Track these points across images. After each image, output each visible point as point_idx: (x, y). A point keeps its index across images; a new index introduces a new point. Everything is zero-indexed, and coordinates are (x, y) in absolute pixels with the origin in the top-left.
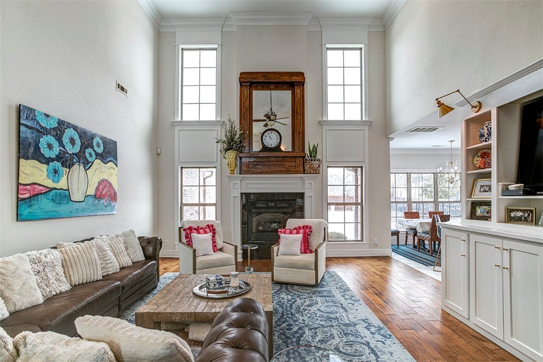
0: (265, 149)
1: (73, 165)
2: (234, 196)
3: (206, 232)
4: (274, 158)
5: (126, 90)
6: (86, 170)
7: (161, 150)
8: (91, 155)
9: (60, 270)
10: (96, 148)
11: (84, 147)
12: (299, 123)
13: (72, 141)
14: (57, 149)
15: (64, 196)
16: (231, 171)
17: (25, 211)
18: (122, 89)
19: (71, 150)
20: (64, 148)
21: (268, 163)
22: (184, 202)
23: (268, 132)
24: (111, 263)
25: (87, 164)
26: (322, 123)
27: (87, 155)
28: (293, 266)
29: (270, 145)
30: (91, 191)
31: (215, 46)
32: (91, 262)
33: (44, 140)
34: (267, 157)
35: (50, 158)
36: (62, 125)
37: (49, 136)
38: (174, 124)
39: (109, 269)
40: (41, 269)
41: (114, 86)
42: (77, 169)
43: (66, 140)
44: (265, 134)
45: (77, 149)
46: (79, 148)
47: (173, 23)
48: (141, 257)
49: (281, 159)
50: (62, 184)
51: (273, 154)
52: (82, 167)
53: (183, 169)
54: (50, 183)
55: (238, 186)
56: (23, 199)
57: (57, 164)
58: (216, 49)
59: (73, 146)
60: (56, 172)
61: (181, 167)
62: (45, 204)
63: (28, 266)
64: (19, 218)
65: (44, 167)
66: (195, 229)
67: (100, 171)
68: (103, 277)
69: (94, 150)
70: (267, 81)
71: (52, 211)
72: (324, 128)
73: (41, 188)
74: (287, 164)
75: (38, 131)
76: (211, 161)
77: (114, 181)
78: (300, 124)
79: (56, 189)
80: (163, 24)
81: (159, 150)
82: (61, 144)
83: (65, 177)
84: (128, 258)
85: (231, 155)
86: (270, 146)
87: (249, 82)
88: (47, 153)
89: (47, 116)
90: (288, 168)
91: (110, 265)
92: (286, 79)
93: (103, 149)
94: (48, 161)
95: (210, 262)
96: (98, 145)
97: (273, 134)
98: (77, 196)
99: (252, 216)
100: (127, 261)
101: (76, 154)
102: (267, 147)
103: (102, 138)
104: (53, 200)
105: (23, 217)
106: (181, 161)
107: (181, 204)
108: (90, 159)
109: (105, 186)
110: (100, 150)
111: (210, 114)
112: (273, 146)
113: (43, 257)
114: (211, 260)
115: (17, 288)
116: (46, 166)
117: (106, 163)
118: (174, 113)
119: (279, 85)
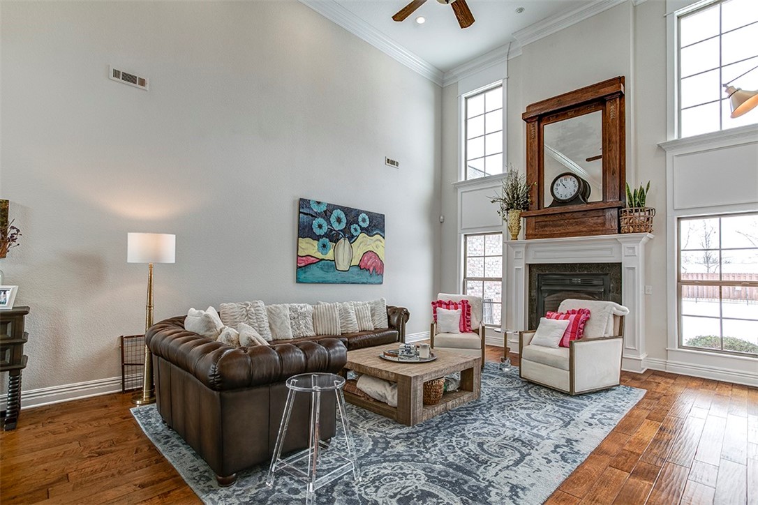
0: (557, 202)
1: (338, 240)
2: (516, 269)
3: (456, 308)
4: (570, 214)
5: (397, 163)
6: (351, 244)
7: (444, 217)
8: (356, 230)
9: (309, 319)
10: (361, 223)
11: (349, 224)
12: (614, 156)
13: (339, 220)
14: (325, 228)
15: (332, 265)
16: (513, 235)
17: (302, 277)
18: (393, 163)
19: (337, 227)
20: (331, 226)
21: (562, 222)
22: (468, 276)
23: (561, 178)
24: (351, 323)
25: (352, 238)
26: (663, 147)
27: (352, 230)
28: (541, 360)
29: (563, 196)
30: (356, 262)
31: (500, 82)
32: (332, 319)
33: (315, 223)
34: (561, 213)
35: (320, 235)
36: (331, 208)
37: (320, 218)
38: (457, 186)
39: (349, 329)
40: (296, 316)
41: (384, 161)
42: (344, 243)
43: (333, 219)
44: (556, 183)
45: (343, 225)
46: (345, 225)
47: (454, 74)
48: (384, 324)
49: (580, 215)
50: (330, 255)
51: (568, 209)
52: (347, 241)
53: (468, 238)
54: (320, 256)
55: (522, 255)
56: (300, 267)
57: (326, 240)
58: (501, 85)
59: (340, 223)
60: (324, 246)
61: (466, 235)
62: (316, 271)
63: (288, 313)
64: (298, 281)
65: (315, 243)
66: (445, 304)
67: (364, 243)
68: (342, 334)
69: (359, 225)
70: (559, 108)
71: (321, 277)
72: (669, 154)
73: (313, 259)
74: (591, 221)
75: (312, 216)
76: (495, 224)
77: (380, 252)
78: (616, 157)
79: (324, 260)
80: (446, 78)
81: (442, 218)
82: (329, 223)
83: (332, 250)
84: (372, 324)
85: (514, 214)
86: (563, 198)
87: (536, 116)
88: (318, 232)
89: (319, 203)
90: (592, 226)
91: (350, 325)
92: (589, 97)
93: (368, 223)
94: (317, 238)
95: (449, 341)
96: (364, 220)
97: (569, 180)
98: (343, 265)
99: (543, 295)
100: (370, 325)
101: (341, 231)
102: (559, 199)
103: (367, 213)
104: (322, 269)
105: (300, 280)
106: (463, 227)
107: (465, 278)
108: (355, 234)
109: (371, 258)
110: (365, 225)
111: (496, 167)
112: (569, 197)
113: (299, 308)
114: (450, 338)
115: (278, 324)
116: (316, 242)
117: (373, 236)
118: (457, 174)
119: (582, 108)
